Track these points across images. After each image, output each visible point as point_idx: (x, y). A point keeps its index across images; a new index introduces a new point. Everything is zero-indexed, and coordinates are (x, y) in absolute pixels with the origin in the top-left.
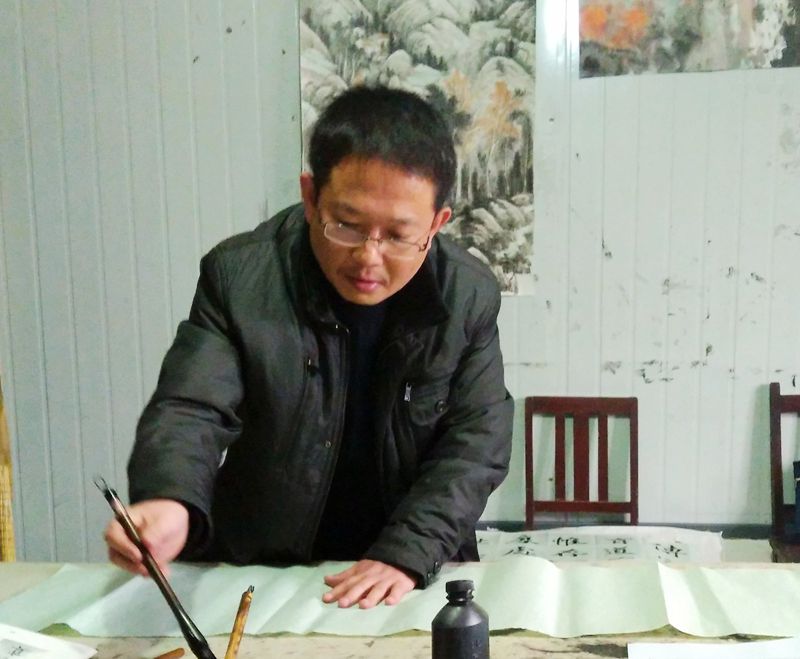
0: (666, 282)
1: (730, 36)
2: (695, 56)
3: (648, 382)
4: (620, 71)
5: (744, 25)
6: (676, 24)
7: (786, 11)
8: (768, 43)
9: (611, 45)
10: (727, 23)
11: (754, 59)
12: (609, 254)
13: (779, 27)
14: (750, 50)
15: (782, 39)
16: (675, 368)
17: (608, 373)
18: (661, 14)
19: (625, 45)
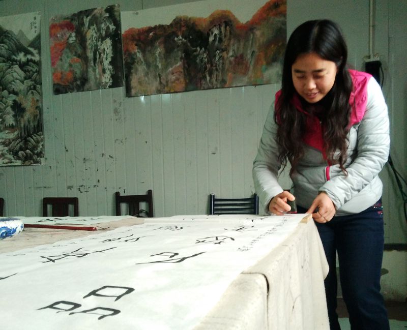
0: (84, 159)
1: (96, 78)
2: (87, 86)
3: (81, 192)
4: (66, 92)
5: (100, 75)
6: (80, 76)
7: (112, 70)
8: (108, 81)
9: (63, 84)
10: (95, 75)
11: (103, 86)
12: (67, 150)
13: (110, 75)
14: (103, 83)
15: (111, 79)
16: (89, 188)
17: (69, 189)
18: (76, 73)
19: (67, 84)
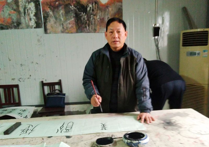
0: (21, 64)
1: (26, 23)
2: (20, 26)
3: (20, 81)
4: (7, 29)
5: (28, 21)
6: (16, 21)
7: (35, 19)
8: (33, 24)
9: (5, 24)
10: (25, 21)
11: (30, 27)
12: (10, 60)
13: (34, 22)
14: (30, 25)
15: (35, 24)
16: (25, 79)
17: (13, 80)
18: (13, 19)
19: (8, 24)
